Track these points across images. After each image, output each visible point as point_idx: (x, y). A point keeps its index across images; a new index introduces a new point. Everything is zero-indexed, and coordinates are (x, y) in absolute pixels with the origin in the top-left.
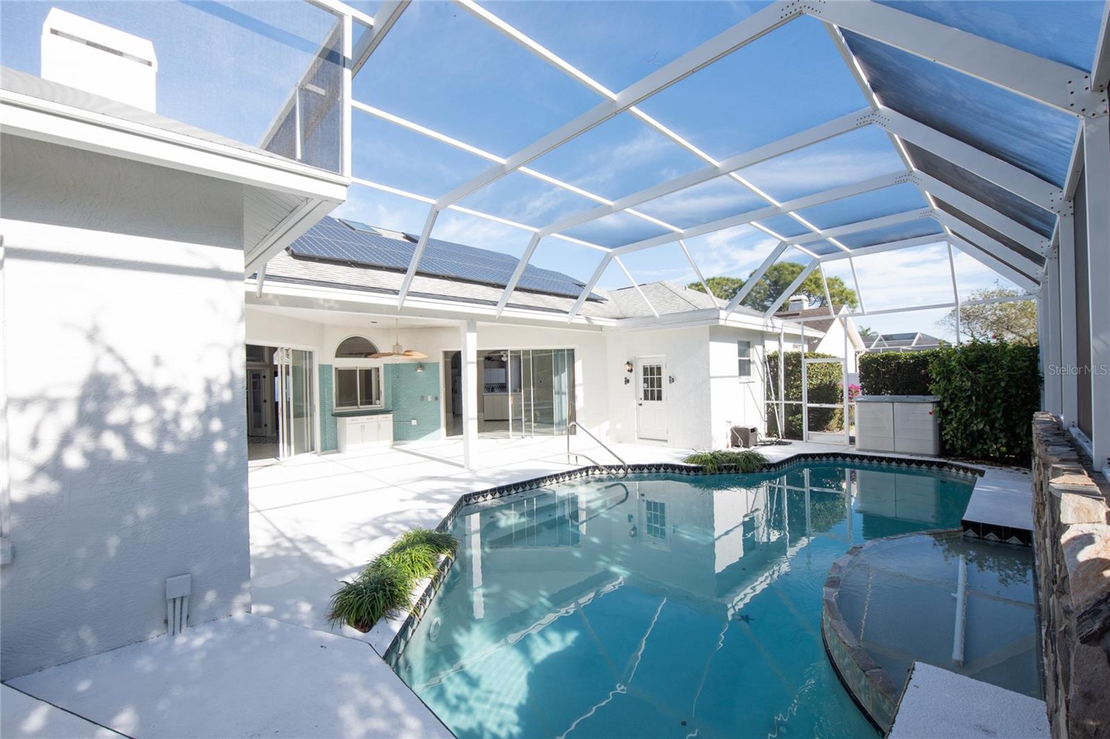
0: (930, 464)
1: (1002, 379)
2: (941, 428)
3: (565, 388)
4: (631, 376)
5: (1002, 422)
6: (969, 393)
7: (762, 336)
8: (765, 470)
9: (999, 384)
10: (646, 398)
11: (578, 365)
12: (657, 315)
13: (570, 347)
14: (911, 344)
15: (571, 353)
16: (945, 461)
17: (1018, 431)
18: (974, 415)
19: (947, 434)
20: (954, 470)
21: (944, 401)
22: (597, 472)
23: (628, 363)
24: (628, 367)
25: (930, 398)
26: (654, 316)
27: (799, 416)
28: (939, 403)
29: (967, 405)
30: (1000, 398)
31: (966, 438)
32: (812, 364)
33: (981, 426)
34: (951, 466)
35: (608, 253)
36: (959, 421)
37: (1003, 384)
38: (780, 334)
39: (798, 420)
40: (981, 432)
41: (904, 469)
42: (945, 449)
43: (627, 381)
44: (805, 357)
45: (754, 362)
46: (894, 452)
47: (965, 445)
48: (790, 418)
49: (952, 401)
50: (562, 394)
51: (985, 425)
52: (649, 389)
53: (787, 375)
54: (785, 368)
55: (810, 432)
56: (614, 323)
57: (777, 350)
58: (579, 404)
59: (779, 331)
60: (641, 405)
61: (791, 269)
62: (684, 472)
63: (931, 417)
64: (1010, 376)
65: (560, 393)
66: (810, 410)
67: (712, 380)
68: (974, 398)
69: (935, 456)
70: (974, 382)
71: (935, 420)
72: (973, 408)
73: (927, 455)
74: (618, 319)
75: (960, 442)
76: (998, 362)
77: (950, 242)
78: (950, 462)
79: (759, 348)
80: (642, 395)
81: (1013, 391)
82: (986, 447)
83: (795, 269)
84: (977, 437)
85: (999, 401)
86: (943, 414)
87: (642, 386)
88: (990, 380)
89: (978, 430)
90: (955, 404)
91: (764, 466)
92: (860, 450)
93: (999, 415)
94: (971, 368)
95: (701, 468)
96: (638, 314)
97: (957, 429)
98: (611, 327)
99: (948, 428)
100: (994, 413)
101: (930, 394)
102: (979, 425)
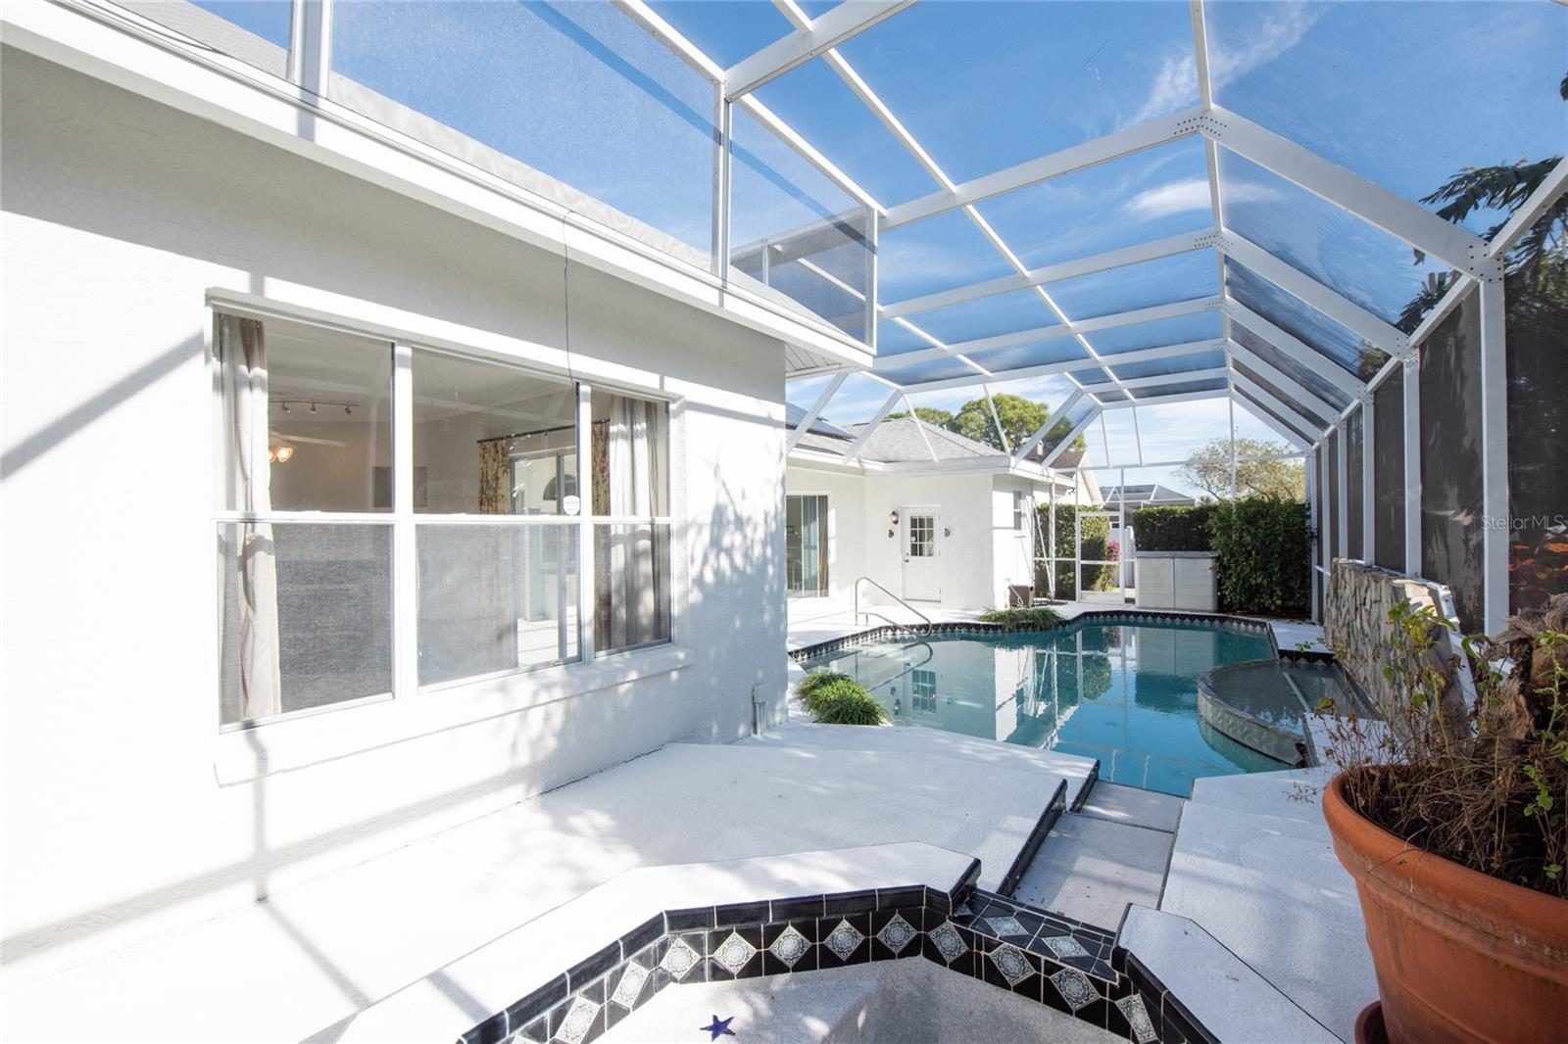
0: (1212, 619)
1: (1279, 535)
2: (1219, 584)
3: (816, 542)
4: (896, 529)
5: (1279, 575)
6: (1250, 548)
7: (1031, 485)
8: (1061, 627)
9: (1276, 538)
10: (914, 553)
11: (832, 514)
12: (936, 460)
13: (822, 493)
14: (1149, 498)
15: (824, 499)
16: (1225, 615)
17: (1291, 584)
18: (1254, 569)
19: (1226, 589)
20: (1235, 624)
21: (1224, 556)
22: (890, 632)
23: (894, 513)
24: (894, 518)
25: (1209, 554)
26: (932, 461)
27: (1071, 574)
28: (1218, 559)
29: (1247, 559)
30: (1277, 553)
31: (1244, 593)
32: (1084, 518)
33: (1259, 580)
34: (1233, 620)
35: (898, 390)
36: (1238, 579)
37: (1280, 539)
38: (1051, 485)
39: (1070, 578)
40: (1259, 585)
41: (1188, 624)
42: (1222, 605)
43: (891, 534)
44: (1079, 510)
45: (1025, 515)
46: (1175, 609)
47: (1243, 599)
48: (1061, 577)
49: (1232, 556)
50: (811, 548)
51: (1263, 579)
52: (918, 543)
53: (1058, 529)
54: (1056, 523)
55: (1084, 592)
56: (880, 467)
57: (1048, 503)
58: (832, 559)
59: (1050, 480)
60: (907, 561)
61: (1011, 403)
62: (982, 631)
63: (1210, 572)
64: (1286, 531)
65: (809, 547)
66: (1084, 567)
67: (995, 532)
68: (1253, 553)
69: (1214, 612)
70: (1254, 536)
71: (1214, 576)
72: (1252, 563)
73: (1207, 611)
74: (886, 462)
75: (1238, 597)
76: (1274, 517)
77: (1232, 398)
78: (1230, 616)
79: (1029, 498)
80: (909, 550)
81: (1289, 546)
82: (1262, 601)
83: (1016, 403)
84: (1253, 592)
85: (1276, 555)
86: (1222, 569)
87: (909, 540)
88: (1268, 535)
89: (1256, 585)
90: (1235, 559)
91: (1060, 622)
92: (1140, 608)
93: (1276, 569)
94: (1249, 523)
95: (1000, 626)
96: (914, 457)
97: (1236, 584)
98: (877, 471)
99: (1228, 583)
100: (1272, 567)
101: (1210, 549)
102: (1259, 579)
